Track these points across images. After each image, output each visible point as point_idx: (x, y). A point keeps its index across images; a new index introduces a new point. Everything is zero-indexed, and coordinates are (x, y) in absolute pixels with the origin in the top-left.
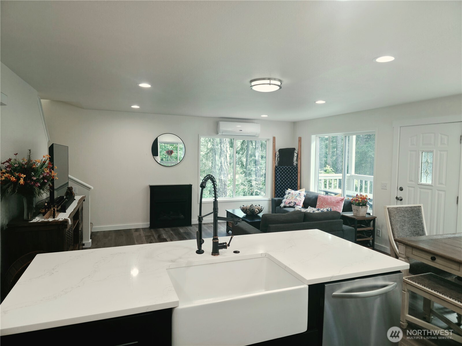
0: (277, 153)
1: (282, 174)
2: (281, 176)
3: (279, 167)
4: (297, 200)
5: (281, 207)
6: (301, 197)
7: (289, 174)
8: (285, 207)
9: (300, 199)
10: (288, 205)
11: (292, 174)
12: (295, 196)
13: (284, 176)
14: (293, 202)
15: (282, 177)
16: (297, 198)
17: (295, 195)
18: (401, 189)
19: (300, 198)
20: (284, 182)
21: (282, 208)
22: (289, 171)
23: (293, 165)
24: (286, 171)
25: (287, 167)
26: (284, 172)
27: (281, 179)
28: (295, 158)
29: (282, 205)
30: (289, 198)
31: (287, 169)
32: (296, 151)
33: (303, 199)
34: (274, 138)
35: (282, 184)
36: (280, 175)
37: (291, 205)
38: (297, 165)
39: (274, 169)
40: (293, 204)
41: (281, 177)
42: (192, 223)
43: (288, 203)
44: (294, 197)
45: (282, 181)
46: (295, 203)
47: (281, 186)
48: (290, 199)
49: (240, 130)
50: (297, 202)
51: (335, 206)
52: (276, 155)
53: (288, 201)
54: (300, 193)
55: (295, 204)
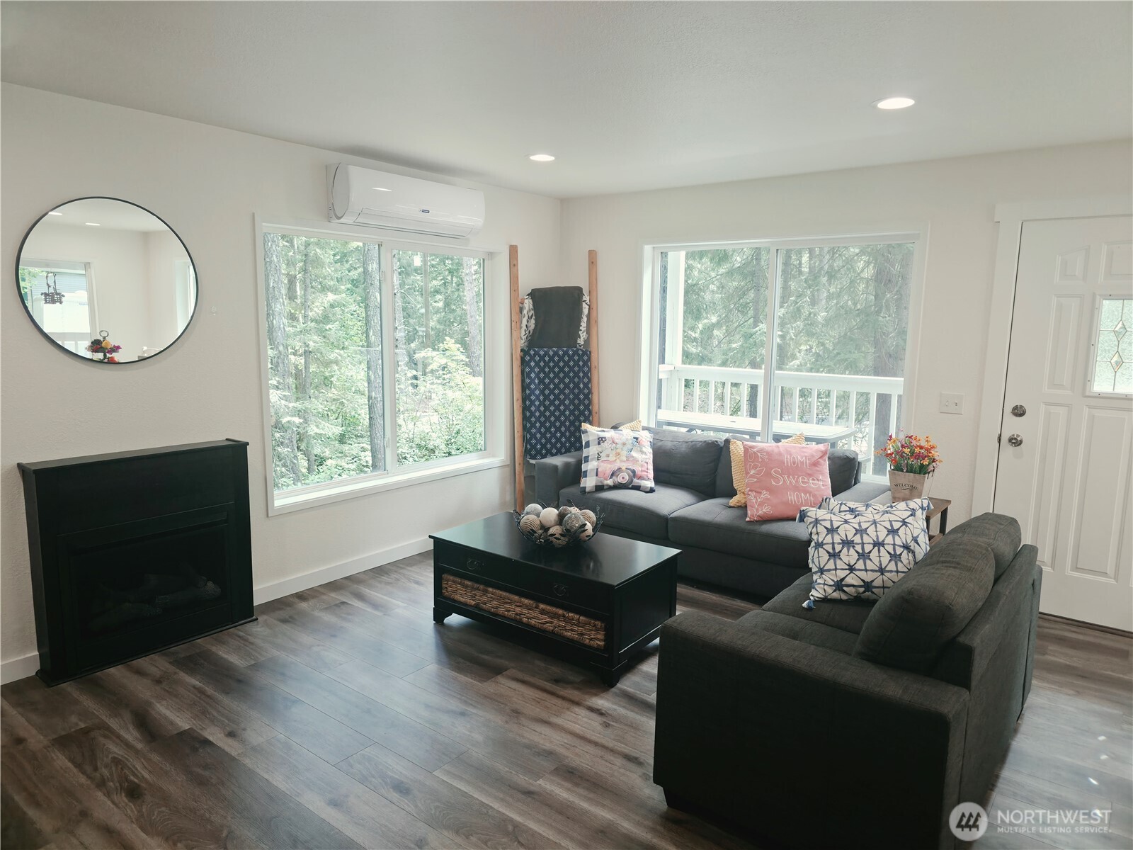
0: (528, 304)
1: (547, 375)
2: (542, 381)
3: (536, 353)
4: (635, 461)
5: (587, 490)
6: (644, 449)
7: (566, 375)
8: (600, 488)
9: (644, 456)
10: (610, 482)
11: (576, 374)
12: (625, 448)
13: (552, 381)
14: (624, 468)
15: (547, 386)
16: (634, 454)
17: (624, 444)
18: (1019, 412)
19: (642, 452)
20: (552, 403)
21: (589, 492)
22: (566, 364)
23: (575, 344)
24: (557, 364)
25: (561, 353)
26: (552, 370)
27: (542, 392)
28: (584, 324)
29: (589, 483)
30: (608, 456)
31: (561, 358)
32: (586, 298)
33: (649, 457)
34: (513, 250)
35: (547, 408)
36: (539, 378)
37: (620, 480)
38: (587, 342)
39: (519, 358)
40: (627, 478)
41: (542, 387)
42: (257, 601)
43: (609, 473)
44: (624, 453)
45: (546, 397)
46: (634, 472)
47: (542, 414)
48: (610, 459)
49: (424, 211)
50: (638, 469)
51: (810, 475)
52: (521, 310)
53: (607, 468)
54: (637, 439)
55: (632, 474)
